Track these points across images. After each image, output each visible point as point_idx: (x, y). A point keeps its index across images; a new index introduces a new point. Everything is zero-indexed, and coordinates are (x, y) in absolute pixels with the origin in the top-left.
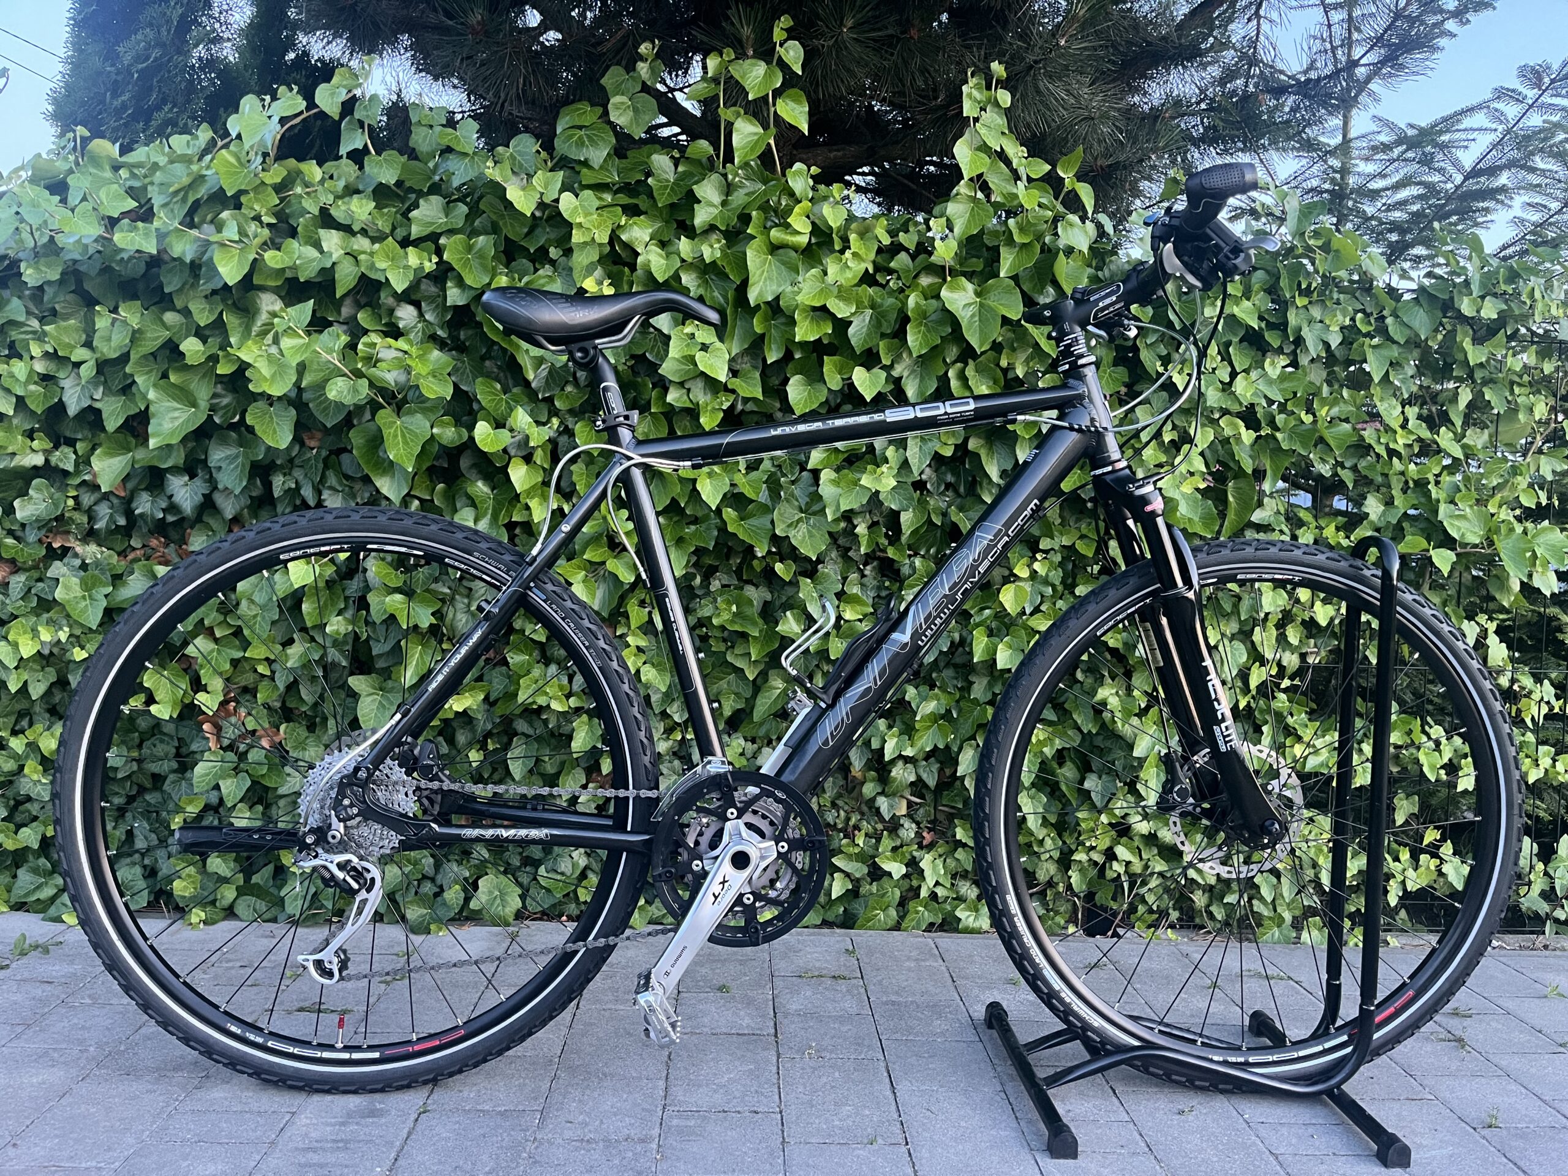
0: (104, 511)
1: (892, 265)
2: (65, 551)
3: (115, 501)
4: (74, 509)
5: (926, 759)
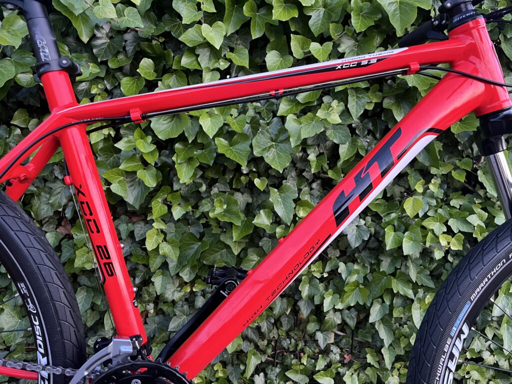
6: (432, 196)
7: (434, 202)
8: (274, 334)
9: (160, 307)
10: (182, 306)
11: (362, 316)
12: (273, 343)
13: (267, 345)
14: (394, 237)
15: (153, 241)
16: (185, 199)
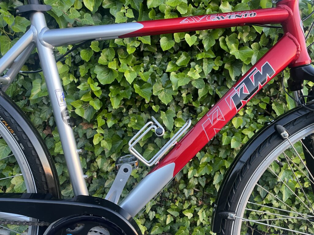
6: (248, 117)
7: (249, 120)
9: (99, 174)
10: (112, 174)
11: (208, 181)
14: (227, 139)
15: (97, 139)
16: (114, 116)
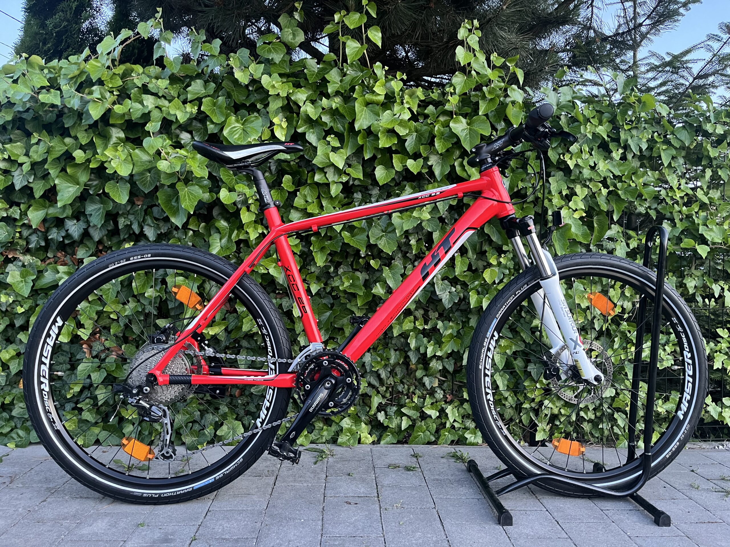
0: (34, 238)
1: (426, 111)
2: (15, 259)
3: (40, 234)
4: (20, 238)
5: (448, 358)
8: (391, 381)
12: (390, 389)
13: (386, 391)
